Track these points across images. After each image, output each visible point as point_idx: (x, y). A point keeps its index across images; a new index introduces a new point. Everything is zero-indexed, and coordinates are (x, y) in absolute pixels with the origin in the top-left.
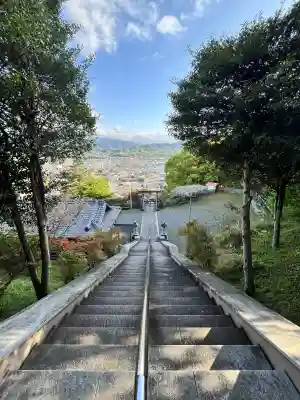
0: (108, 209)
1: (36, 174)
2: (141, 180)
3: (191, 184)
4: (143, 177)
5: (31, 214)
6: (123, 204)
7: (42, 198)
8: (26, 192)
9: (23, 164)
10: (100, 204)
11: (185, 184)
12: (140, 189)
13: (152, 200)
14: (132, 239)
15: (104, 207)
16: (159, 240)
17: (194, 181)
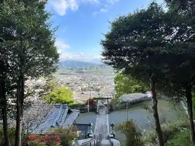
0: (69, 112)
1: (21, 86)
2: (98, 90)
3: (134, 93)
4: (99, 87)
5: (13, 112)
6: (82, 109)
7: (22, 102)
8: (13, 97)
9: (14, 81)
10: (64, 108)
11: (130, 92)
12: (97, 96)
13: (106, 105)
14: (87, 136)
15: (67, 110)
16: (109, 138)
17: (137, 90)
